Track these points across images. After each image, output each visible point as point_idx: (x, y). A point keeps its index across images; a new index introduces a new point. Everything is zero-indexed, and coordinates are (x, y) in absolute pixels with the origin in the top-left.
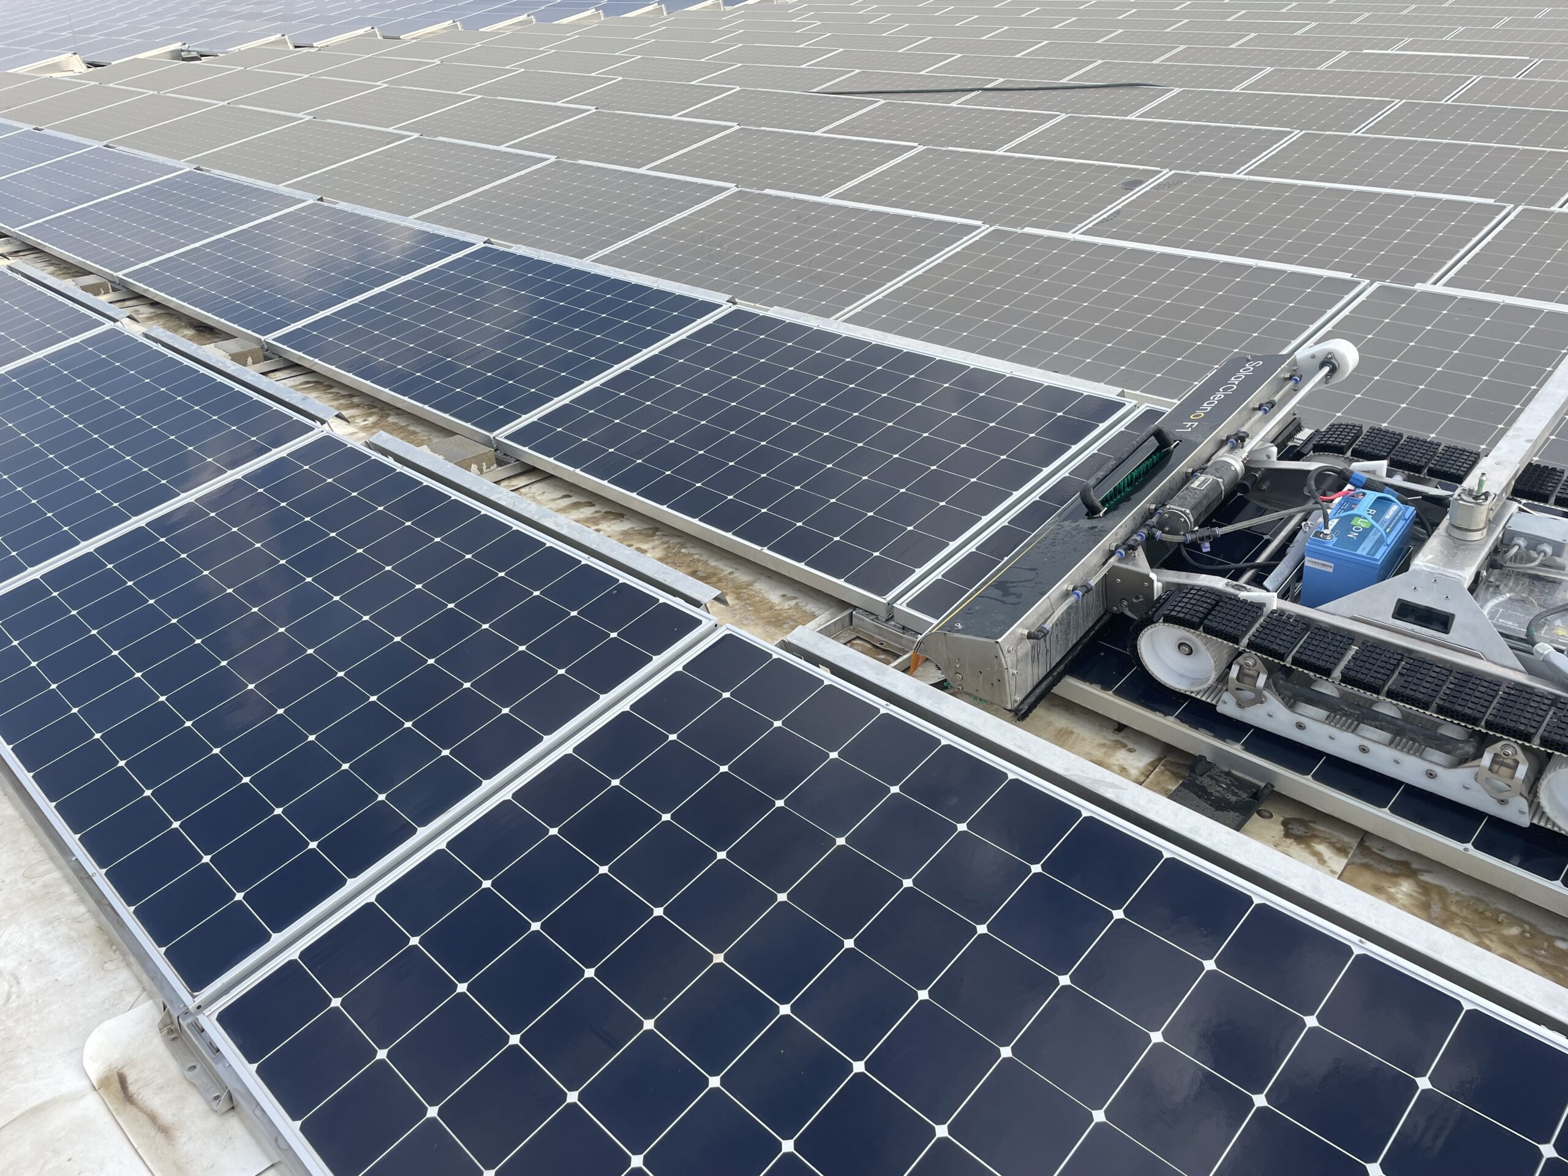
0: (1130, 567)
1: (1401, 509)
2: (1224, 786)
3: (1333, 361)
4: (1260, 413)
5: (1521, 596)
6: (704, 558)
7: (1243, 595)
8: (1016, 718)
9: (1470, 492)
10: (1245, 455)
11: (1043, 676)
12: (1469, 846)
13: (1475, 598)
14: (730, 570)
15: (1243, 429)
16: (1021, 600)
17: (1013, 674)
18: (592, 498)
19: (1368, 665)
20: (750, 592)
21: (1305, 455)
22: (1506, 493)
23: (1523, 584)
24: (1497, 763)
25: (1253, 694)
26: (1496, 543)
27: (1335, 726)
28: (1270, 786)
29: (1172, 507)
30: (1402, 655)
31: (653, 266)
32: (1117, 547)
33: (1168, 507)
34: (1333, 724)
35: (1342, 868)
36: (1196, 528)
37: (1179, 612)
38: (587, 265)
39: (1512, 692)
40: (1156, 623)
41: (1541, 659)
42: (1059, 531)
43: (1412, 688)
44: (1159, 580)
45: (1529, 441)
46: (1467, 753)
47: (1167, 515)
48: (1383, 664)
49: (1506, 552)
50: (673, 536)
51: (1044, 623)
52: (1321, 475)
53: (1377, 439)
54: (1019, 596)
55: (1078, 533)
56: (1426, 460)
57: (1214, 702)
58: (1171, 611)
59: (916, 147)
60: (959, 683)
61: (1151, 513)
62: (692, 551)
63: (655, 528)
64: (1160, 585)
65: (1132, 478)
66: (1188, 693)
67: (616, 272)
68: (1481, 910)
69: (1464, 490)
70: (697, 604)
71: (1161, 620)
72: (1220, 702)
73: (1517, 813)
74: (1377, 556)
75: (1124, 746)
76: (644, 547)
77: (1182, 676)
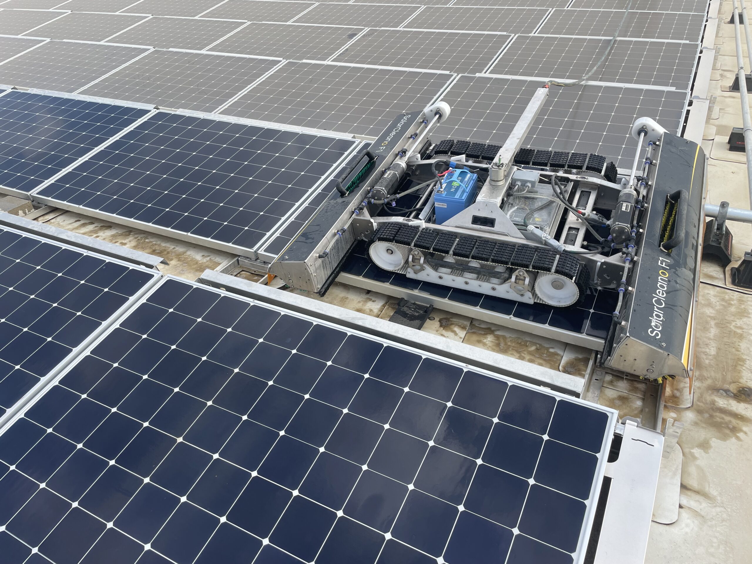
0: (362, 218)
1: (471, 176)
2: (413, 309)
3: (440, 112)
4: (411, 139)
5: (521, 207)
6: (159, 243)
7: (410, 223)
8: (320, 296)
9: (496, 164)
10: (406, 160)
11: (330, 274)
12: (512, 316)
13: (503, 211)
14: (173, 247)
15: (405, 148)
16: (314, 241)
17: (315, 276)
18: (92, 220)
19: (463, 246)
20: (185, 256)
21: (432, 156)
22: (511, 163)
23: (522, 202)
24: (518, 279)
25: (420, 267)
26: (509, 185)
27: (455, 275)
28: (431, 306)
29: (377, 187)
30: (476, 240)
31: (113, 93)
32: (355, 209)
33: (375, 187)
34: (454, 274)
35: (464, 335)
36: (389, 196)
37: (384, 235)
38: (75, 96)
39: (520, 248)
40: (375, 242)
41: (530, 232)
42: (329, 206)
43: (481, 253)
44: (375, 222)
45: (518, 139)
46: (505, 277)
47: (375, 192)
48: (469, 245)
49: (514, 188)
50: (141, 233)
51: (326, 250)
52: (438, 165)
53: (460, 146)
54: (313, 239)
55: (337, 205)
56: (480, 152)
57: (405, 273)
58: (381, 235)
59: (246, 22)
60: (291, 284)
61: (369, 192)
62: (152, 240)
63: (129, 231)
64: (376, 224)
65: (359, 176)
66: (394, 271)
67: (90, 98)
68: (520, 342)
69: (494, 163)
70: (151, 267)
71: (377, 240)
72: (407, 273)
73: (528, 299)
74: (463, 198)
75: (371, 300)
76: (124, 242)
77: (390, 264)
